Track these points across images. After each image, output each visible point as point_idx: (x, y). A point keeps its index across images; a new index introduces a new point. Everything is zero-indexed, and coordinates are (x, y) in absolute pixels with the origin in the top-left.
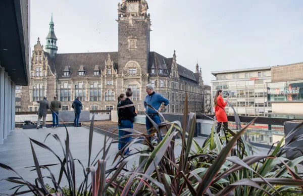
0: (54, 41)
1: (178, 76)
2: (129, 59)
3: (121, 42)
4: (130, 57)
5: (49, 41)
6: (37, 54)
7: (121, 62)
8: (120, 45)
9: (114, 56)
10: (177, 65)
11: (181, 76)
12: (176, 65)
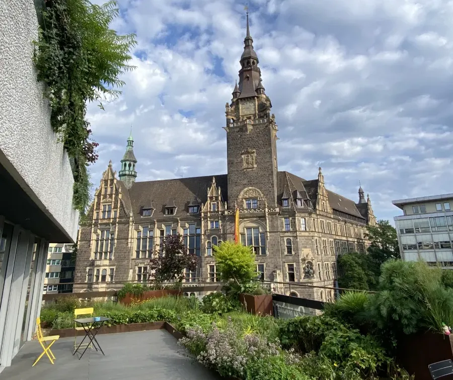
0: (132, 163)
1: (330, 210)
2: (245, 186)
3: (231, 159)
4: (245, 182)
5: (125, 165)
6: (106, 185)
7: (231, 190)
8: (230, 163)
9: (222, 181)
10: (326, 190)
11: (335, 211)
12: (324, 191)
